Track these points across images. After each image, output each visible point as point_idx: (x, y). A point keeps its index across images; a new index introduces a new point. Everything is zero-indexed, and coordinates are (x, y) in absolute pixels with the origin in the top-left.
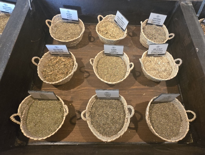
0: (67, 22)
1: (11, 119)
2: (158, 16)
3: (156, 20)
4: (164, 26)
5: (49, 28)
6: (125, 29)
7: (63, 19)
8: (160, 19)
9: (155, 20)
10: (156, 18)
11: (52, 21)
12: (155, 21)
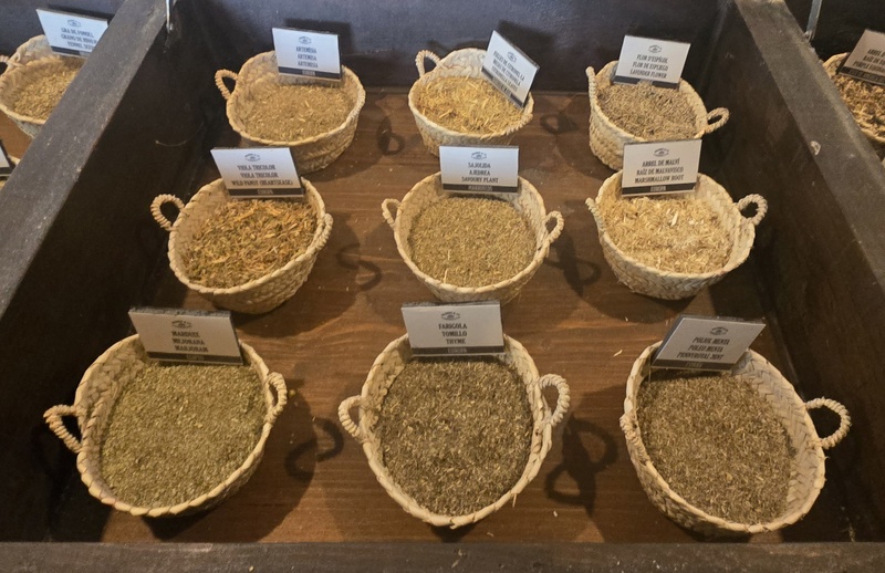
0: (297, 84)
1: (47, 421)
2: (655, 49)
3: (650, 62)
4: (686, 87)
5: (224, 102)
6: (527, 99)
7: (282, 70)
8: (665, 60)
9: (644, 62)
10: (649, 54)
11: (238, 77)
12: (647, 66)
